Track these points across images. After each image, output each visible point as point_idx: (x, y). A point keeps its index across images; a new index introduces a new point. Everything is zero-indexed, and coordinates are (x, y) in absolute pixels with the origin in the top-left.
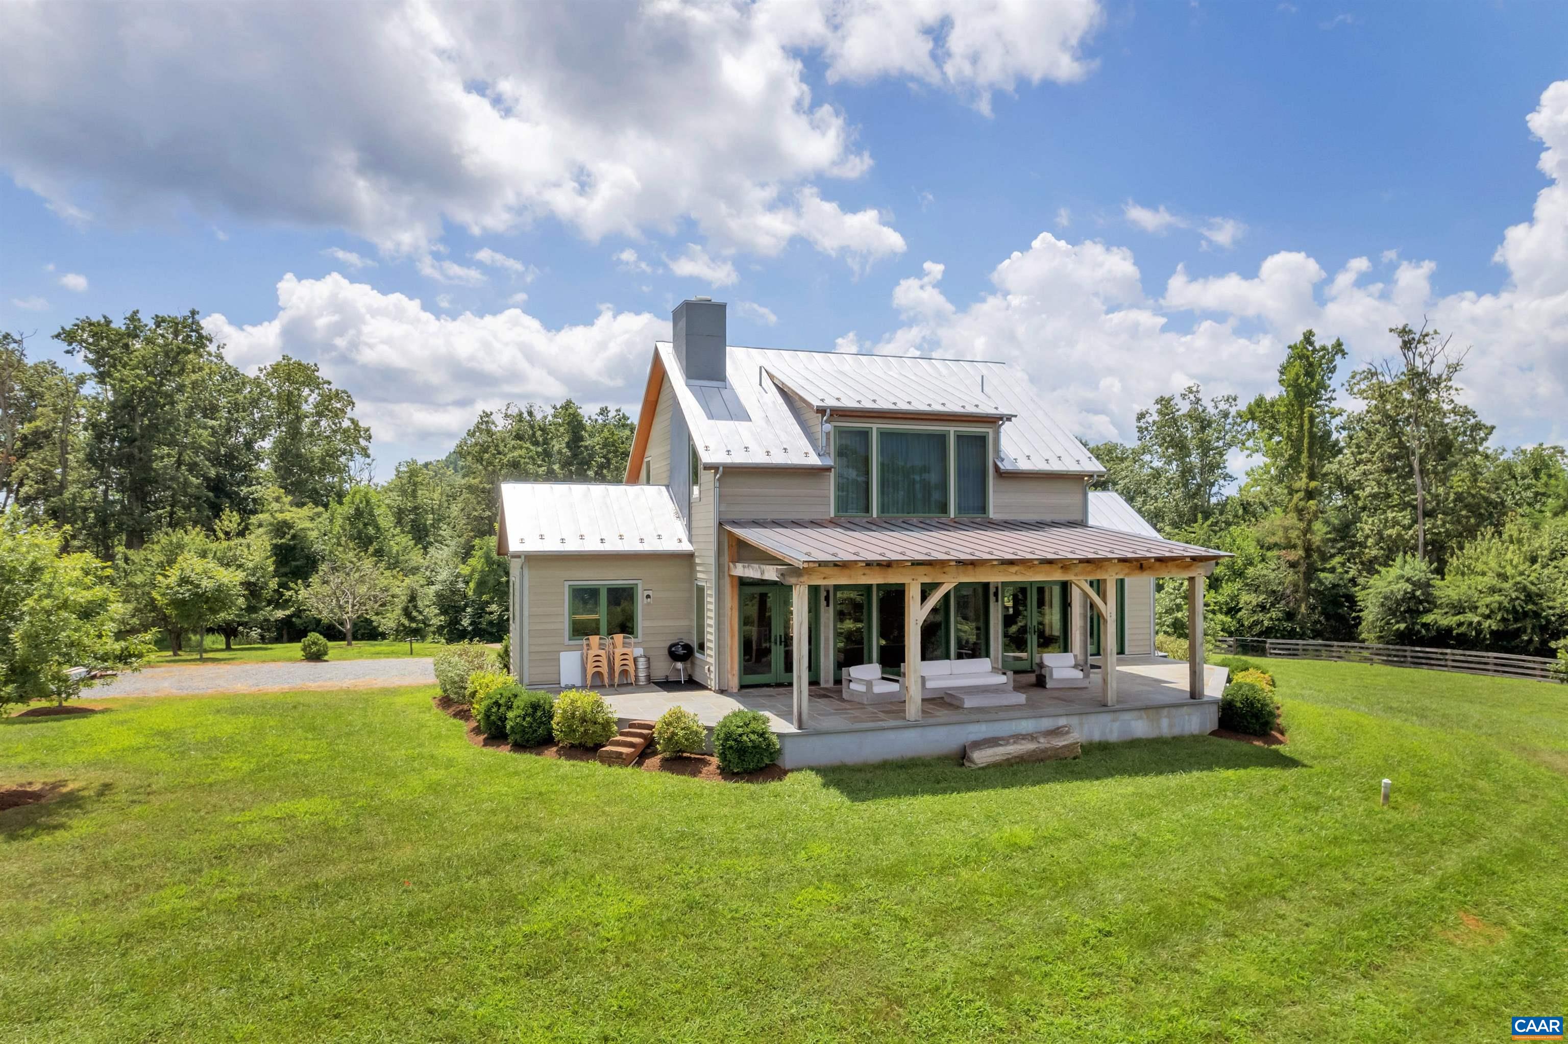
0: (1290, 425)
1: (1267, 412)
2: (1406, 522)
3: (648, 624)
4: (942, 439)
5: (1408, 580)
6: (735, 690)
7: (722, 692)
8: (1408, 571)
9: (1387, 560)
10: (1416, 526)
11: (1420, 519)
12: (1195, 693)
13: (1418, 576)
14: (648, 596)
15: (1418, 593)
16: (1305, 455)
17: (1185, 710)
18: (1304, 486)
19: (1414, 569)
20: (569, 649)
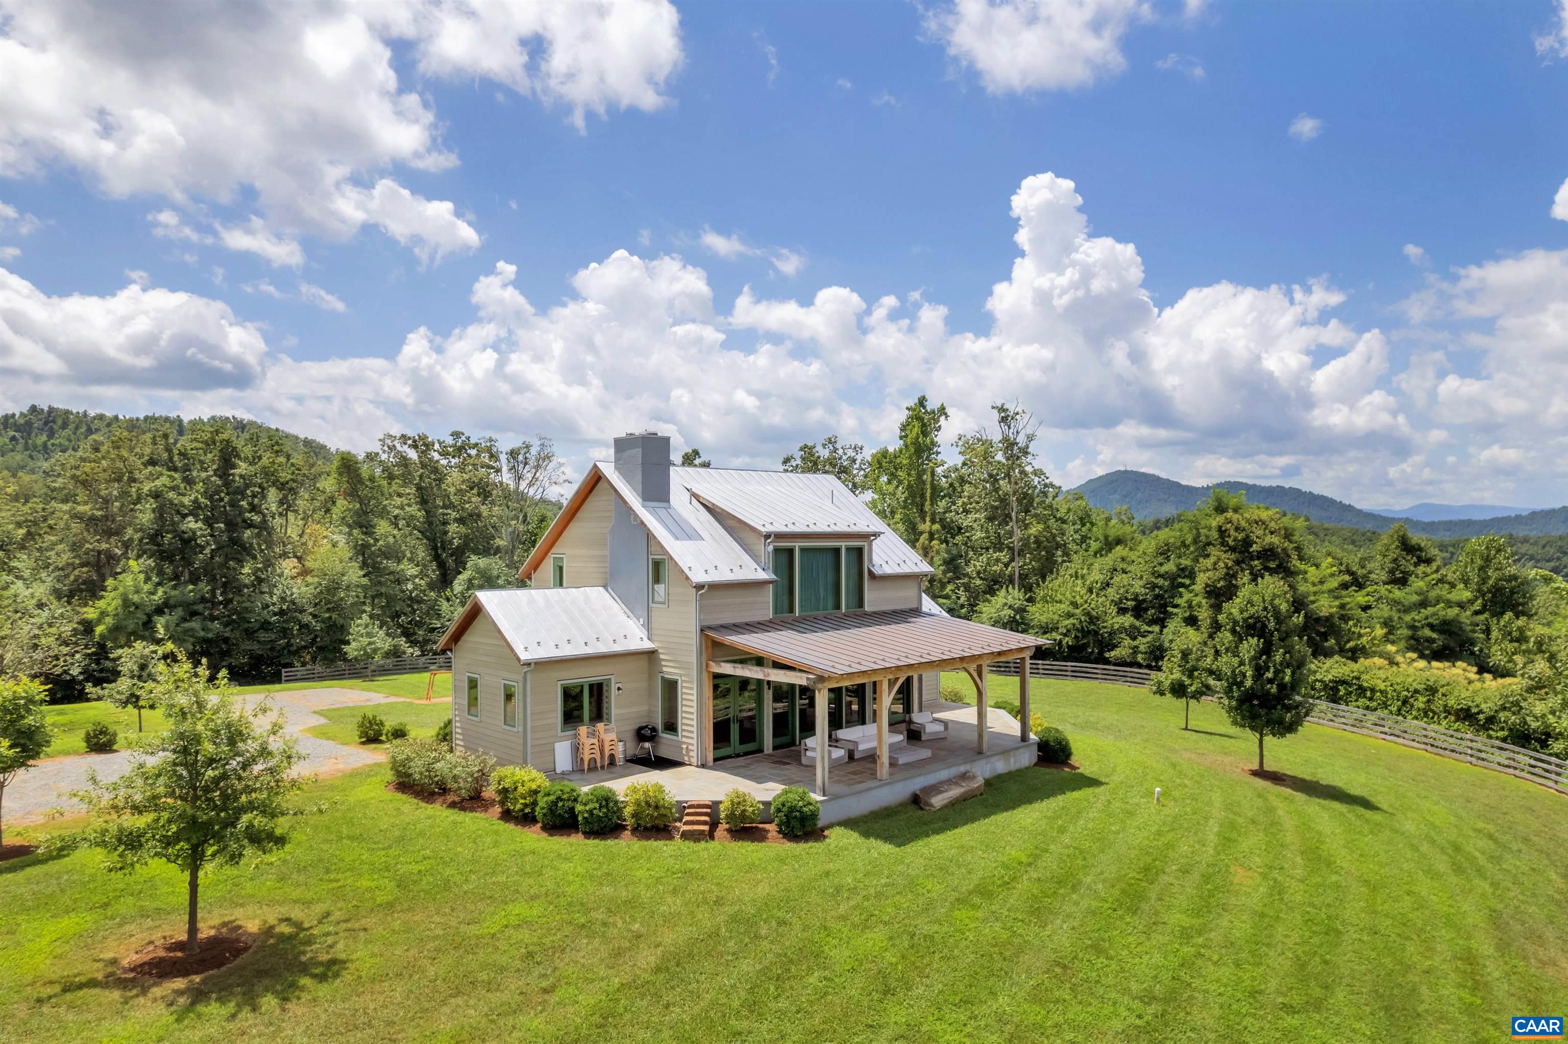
0: (909, 475)
1: (890, 462)
2: (1006, 560)
3: (620, 711)
4: (837, 551)
5: (1010, 607)
6: (711, 763)
7: (703, 766)
8: (1010, 601)
9: (991, 591)
10: (1013, 564)
11: (1017, 558)
12: (1024, 738)
13: (1018, 604)
14: (619, 689)
15: (1018, 617)
16: (928, 503)
17: (1021, 750)
18: (928, 529)
19: (1014, 598)
20: (561, 739)
